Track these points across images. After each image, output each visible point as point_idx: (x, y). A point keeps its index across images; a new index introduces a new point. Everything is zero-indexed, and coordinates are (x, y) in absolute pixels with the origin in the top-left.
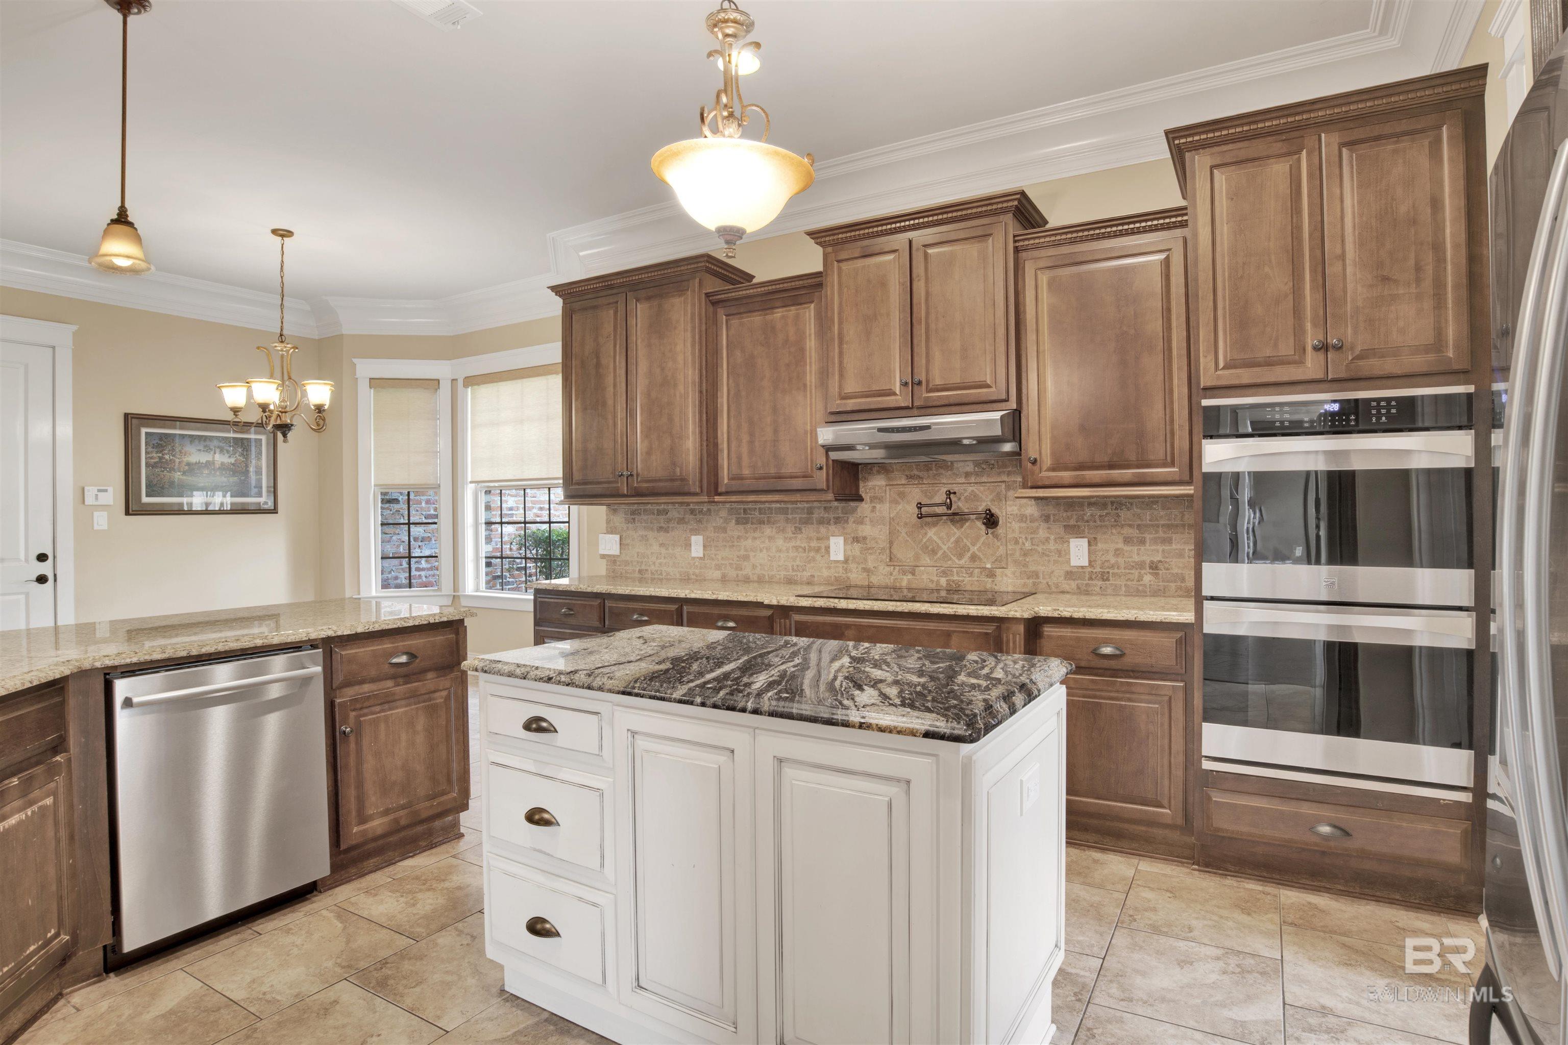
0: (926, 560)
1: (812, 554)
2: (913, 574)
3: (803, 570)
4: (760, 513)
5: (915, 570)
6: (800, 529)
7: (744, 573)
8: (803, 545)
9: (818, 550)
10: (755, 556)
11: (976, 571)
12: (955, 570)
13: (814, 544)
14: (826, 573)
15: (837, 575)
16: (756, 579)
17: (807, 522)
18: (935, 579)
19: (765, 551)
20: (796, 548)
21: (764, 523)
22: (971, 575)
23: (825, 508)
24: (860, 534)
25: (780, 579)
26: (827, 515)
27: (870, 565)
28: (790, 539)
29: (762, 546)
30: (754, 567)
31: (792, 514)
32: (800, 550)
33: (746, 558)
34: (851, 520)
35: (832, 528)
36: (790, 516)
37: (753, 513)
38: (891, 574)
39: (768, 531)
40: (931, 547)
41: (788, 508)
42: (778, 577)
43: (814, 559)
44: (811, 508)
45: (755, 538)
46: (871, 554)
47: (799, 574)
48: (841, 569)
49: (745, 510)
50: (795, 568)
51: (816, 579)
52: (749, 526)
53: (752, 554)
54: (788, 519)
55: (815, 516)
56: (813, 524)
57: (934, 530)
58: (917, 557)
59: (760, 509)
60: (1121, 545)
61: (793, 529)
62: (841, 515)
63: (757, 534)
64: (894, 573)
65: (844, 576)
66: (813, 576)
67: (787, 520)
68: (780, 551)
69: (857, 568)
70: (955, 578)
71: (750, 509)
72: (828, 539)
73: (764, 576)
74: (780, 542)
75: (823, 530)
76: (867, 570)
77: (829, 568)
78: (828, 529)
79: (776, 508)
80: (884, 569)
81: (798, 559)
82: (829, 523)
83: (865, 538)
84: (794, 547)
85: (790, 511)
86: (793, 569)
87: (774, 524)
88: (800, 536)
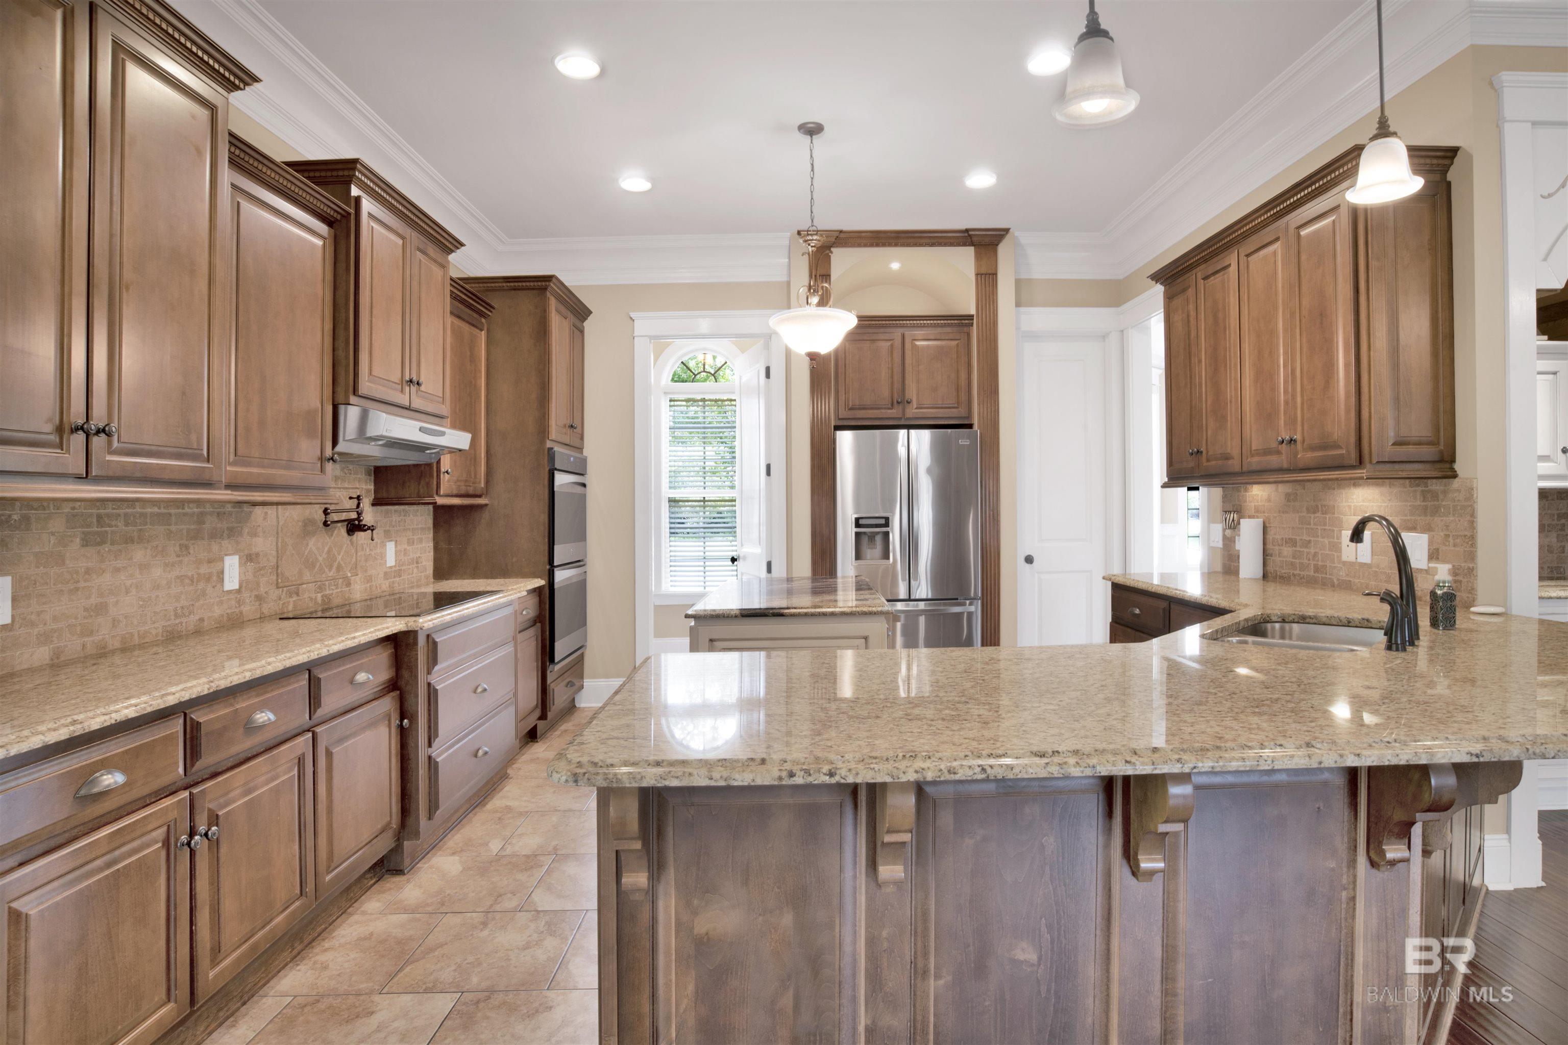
0: (307, 576)
1: (201, 585)
2: (297, 594)
3: (190, 613)
4: (127, 525)
5: (298, 590)
6: (187, 548)
7: (97, 638)
8: (190, 574)
9: (208, 579)
10: (117, 602)
11: (341, 581)
12: (327, 583)
13: (204, 570)
14: (217, 611)
15: (229, 611)
16: (117, 645)
17: (195, 536)
18: (313, 596)
19: (134, 591)
20: (181, 578)
21: (132, 541)
22: (337, 586)
23: (218, 514)
24: (254, 550)
25: (157, 635)
26: (219, 525)
27: (262, 590)
28: (173, 565)
29: (128, 583)
30: (115, 622)
31: (176, 524)
32: (187, 581)
33: (100, 609)
34: (246, 530)
35: (225, 543)
36: (173, 528)
37: (113, 523)
38: (280, 599)
39: (139, 554)
40: (311, 560)
41: (170, 514)
42: (154, 632)
43: (204, 593)
44: (202, 513)
45: (117, 570)
46: (263, 575)
47: (184, 620)
48: (233, 602)
49: (99, 517)
50: (179, 611)
51: (206, 623)
52: (106, 547)
53: (112, 600)
54: (171, 532)
55: (207, 526)
56: (203, 539)
57: (314, 540)
58: (300, 574)
59: (126, 515)
60: (406, 546)
61: (177, 548)
62: (236, 525)
63: (119, 564)
64: (282, 597)
65: (237, 610)
66: (202, 620)
67: (169, 535)
68: (157, 587)
69: (250, 597)
70: (328, 592)
71: (108, 515)
72: (222, 560)
73: (132, 635)
74: (157, 572)
75: (215, 547)
76: (259, 598)
77: (221, 603)
78: (221, 546)
79: (152, 515)
80: (274, 593)
81: (183, 597)
82: (222, 537)
83: (257, 555)
84: (177, 577)
85: (173, 518)
86: (177, 616)
87: (148, 541)
88: (186, 559)
